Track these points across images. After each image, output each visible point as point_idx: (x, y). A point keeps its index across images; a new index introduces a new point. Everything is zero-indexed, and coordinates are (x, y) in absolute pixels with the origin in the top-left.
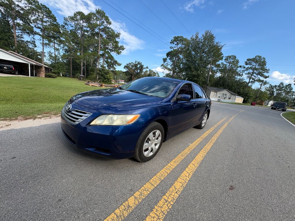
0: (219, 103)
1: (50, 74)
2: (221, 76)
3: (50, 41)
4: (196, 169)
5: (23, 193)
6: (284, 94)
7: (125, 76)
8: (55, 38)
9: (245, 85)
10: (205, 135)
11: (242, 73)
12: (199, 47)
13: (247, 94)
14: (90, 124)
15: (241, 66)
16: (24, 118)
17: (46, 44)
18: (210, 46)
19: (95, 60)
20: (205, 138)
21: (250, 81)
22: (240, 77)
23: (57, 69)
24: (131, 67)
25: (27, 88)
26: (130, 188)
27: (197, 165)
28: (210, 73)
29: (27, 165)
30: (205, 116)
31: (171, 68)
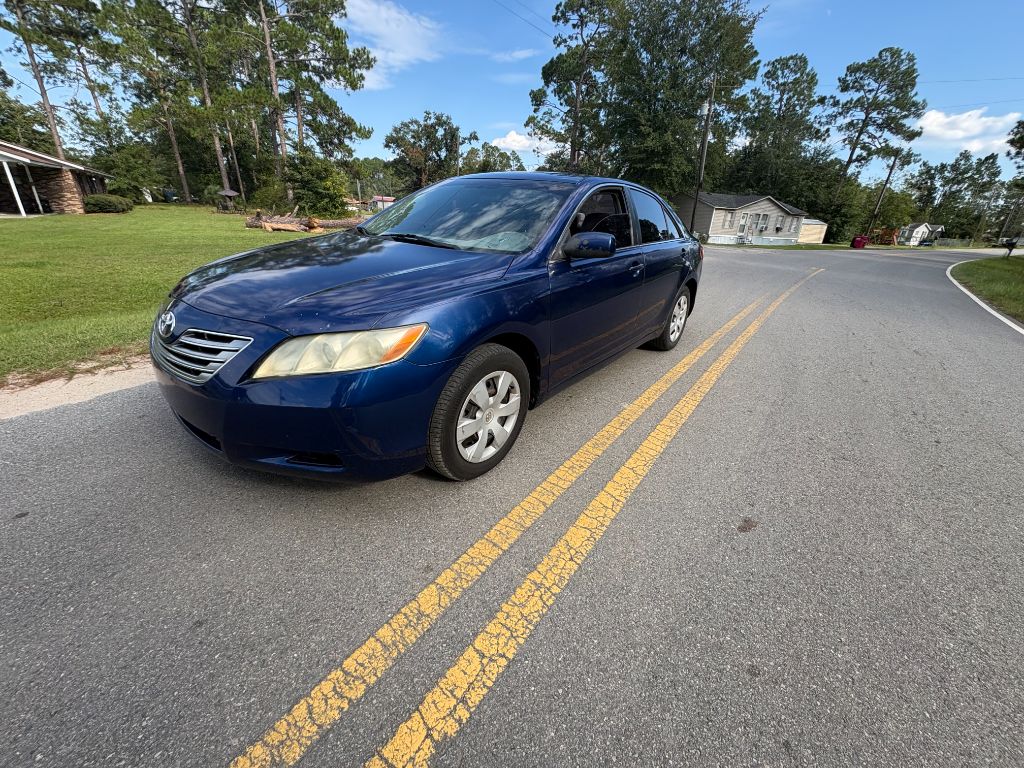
0: (740, 251)
1: (101, 197)
2: (751, 143)
3: (61, 52)
4: (639, 482)
5: (74, 616)
6: (968, 196)
7: (395, 179)
8: (79, 37)
9: (834, 175)
10: (680, 369)
11: (827, 127)
12: (666, 30)
13: (840, 206)
14: (254, 377)
15: (825, 98)
16: (28, 377)
17: (47, 68)
18: (708, 20)
19: (265, 123)
20: (679, 380)
21: (854, 157)
22: (820, 143)
23: (125, 176)
24: (412, 141)
25: (24, 265)
26: (422, 563)
27: (642, 471)
28: (710, 138)
29: (74, 533)
30: (679, 304)
31: (563, 132)
